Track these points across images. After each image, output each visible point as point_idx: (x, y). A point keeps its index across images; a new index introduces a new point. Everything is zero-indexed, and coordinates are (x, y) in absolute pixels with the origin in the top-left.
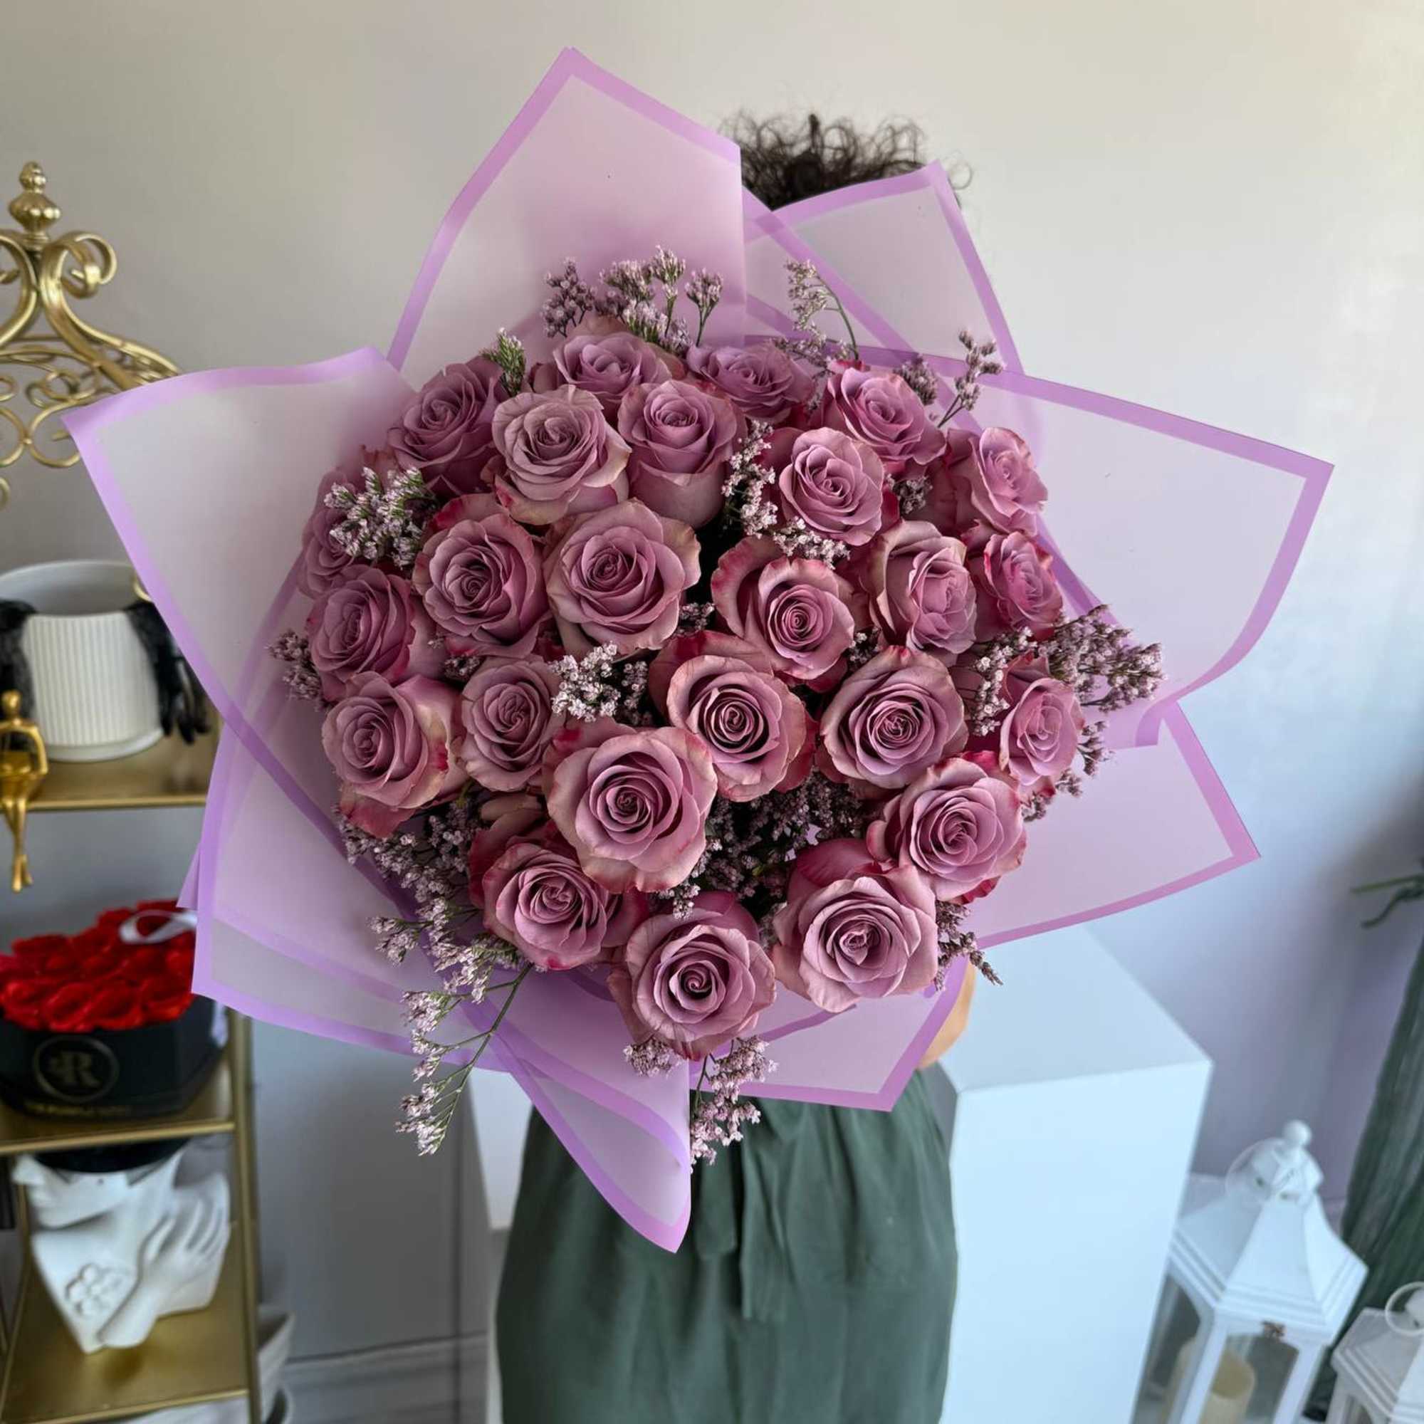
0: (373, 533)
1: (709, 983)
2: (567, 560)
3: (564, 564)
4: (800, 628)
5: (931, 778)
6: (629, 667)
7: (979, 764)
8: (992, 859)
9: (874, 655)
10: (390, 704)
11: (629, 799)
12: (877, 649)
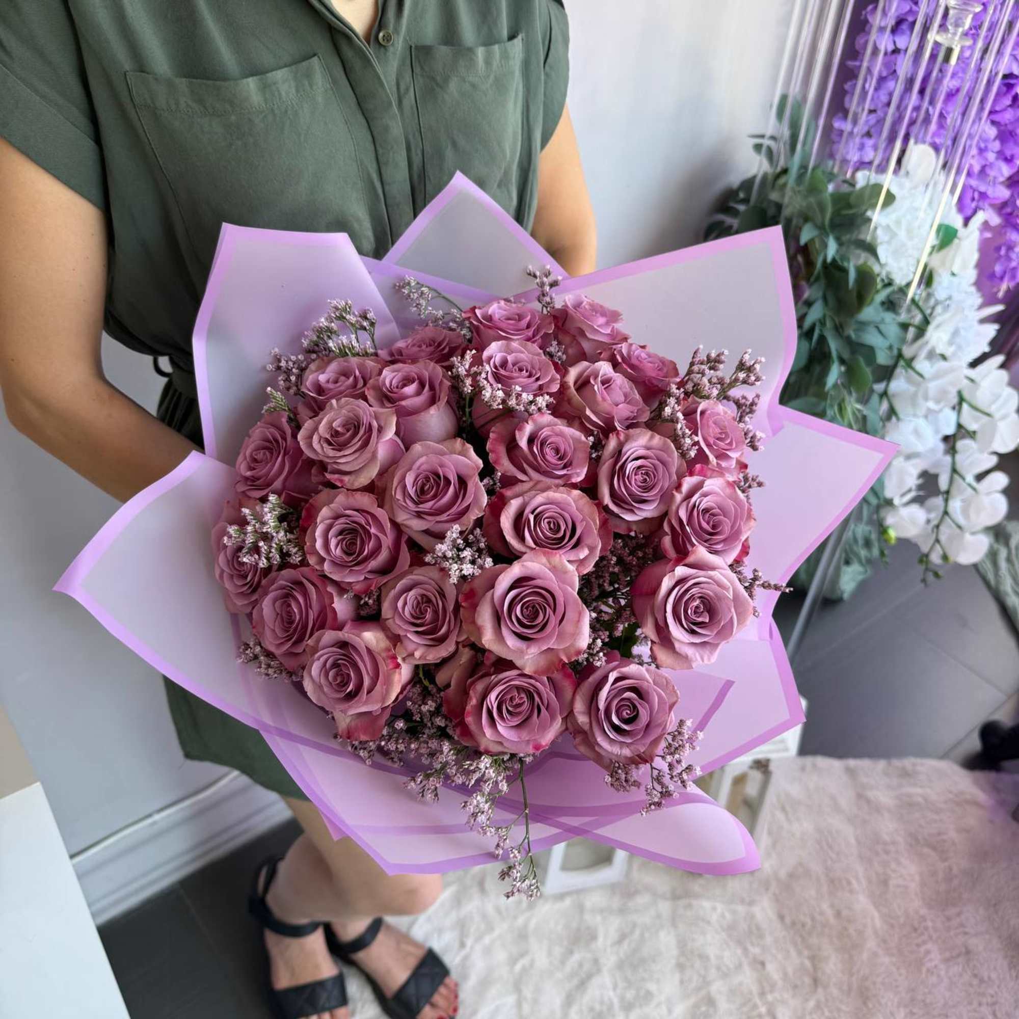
0: (271, 547)
1: (635, 707)
2: (399, 496)
3: (398, 500)
4: (557, 454)
5: (678, 497)
6: (471, 537)
7: (697, 475)
8: (740, 524)
9: (603, 447)
10: (343, 645)
11: (530, 608)
12: (603, 442)
